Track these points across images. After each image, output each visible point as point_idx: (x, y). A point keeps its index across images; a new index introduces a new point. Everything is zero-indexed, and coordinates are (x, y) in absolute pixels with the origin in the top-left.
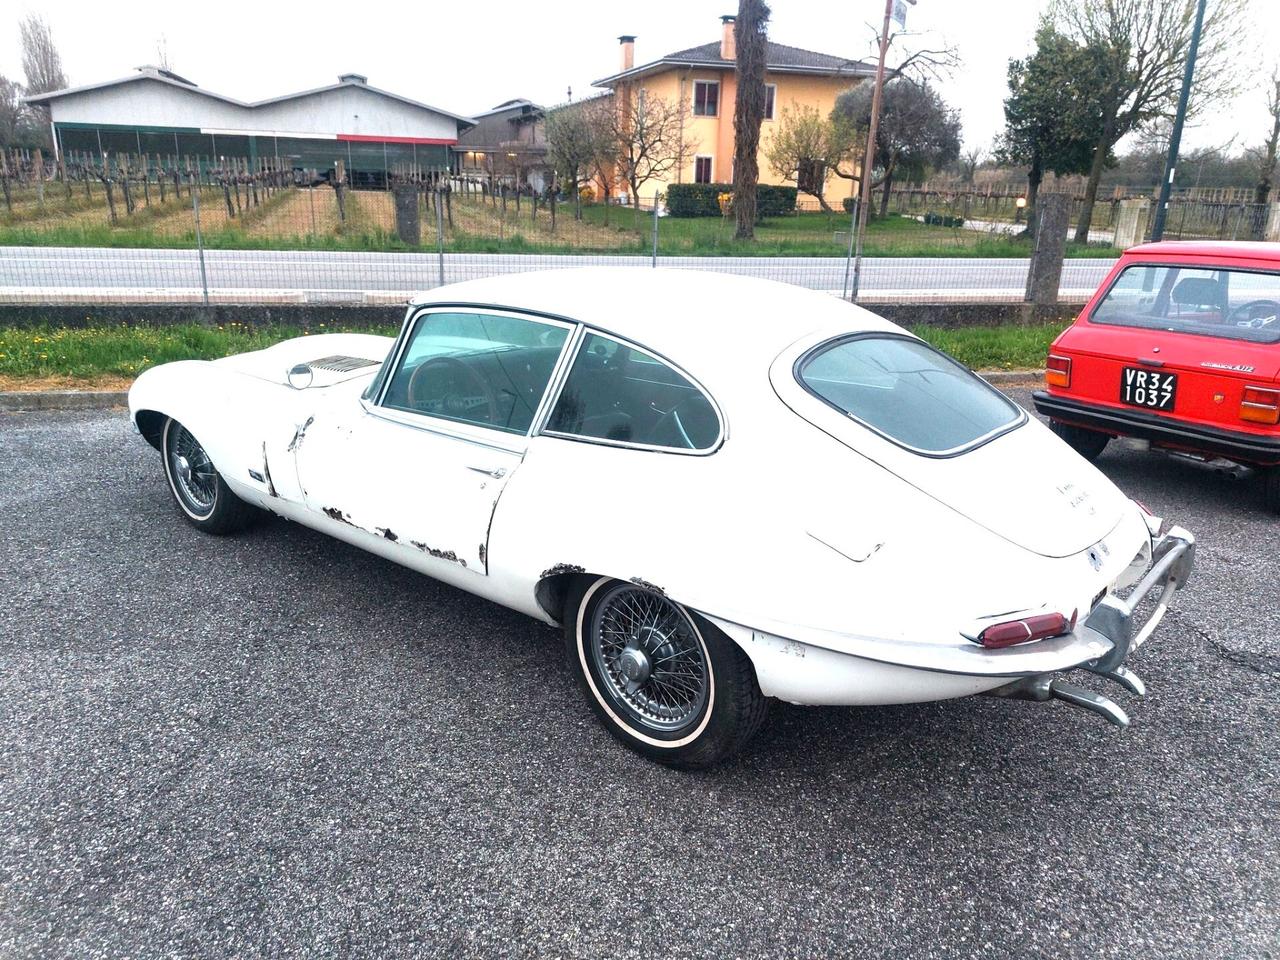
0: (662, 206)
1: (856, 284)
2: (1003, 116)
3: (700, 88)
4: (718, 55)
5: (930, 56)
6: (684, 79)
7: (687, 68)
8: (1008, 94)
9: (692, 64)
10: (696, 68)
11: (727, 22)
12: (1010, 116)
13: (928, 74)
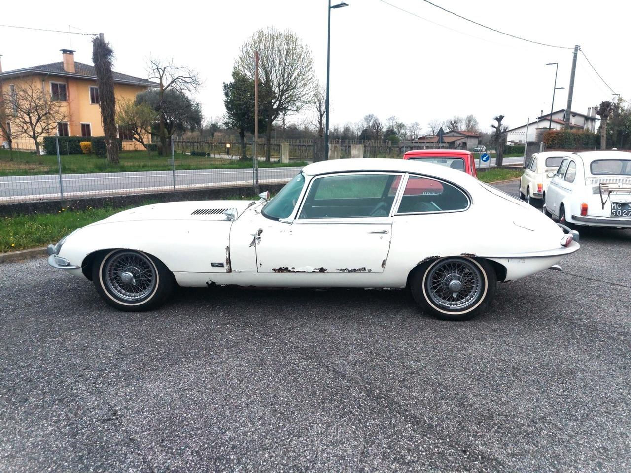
0: (41, 149)
1: (257, 176)
2: (224, 108)
3: (54, 86)
4: (62, 69)
5: (183, 79)
6: (43, 81)
7: (46, 75)
8: (225, 98)
9: (49, 73)
10: (50, 75)
11: (66, 53)
12: (228, 108)
13: (183, 87)
